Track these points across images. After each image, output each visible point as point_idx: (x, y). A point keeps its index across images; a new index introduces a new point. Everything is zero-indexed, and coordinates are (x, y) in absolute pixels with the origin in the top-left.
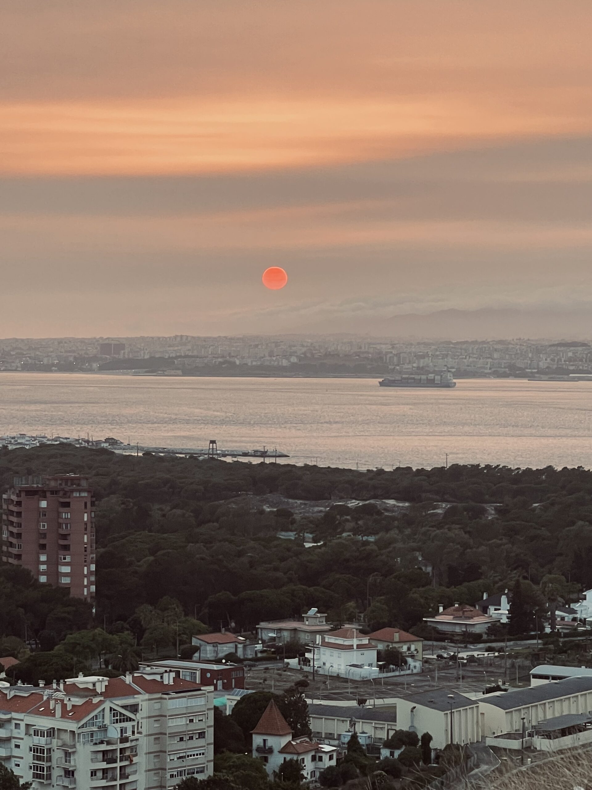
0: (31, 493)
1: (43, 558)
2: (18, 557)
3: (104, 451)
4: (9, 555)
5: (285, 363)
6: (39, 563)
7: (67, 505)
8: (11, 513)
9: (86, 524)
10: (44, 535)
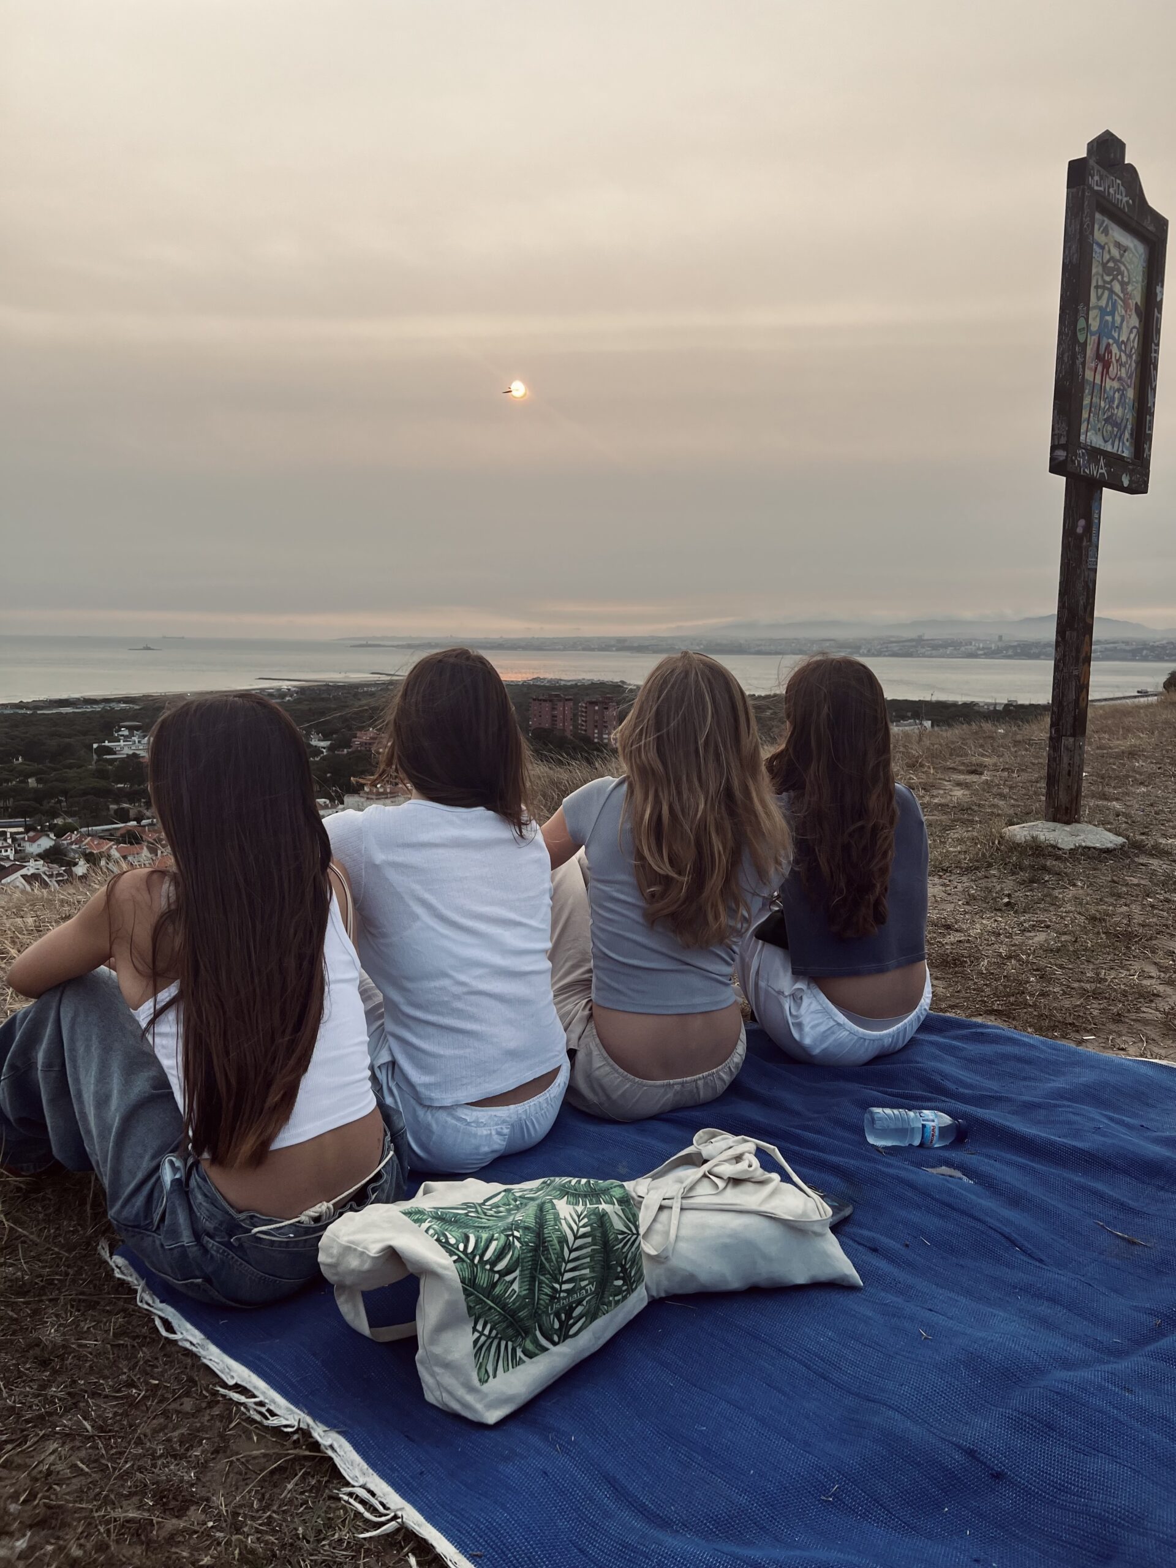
0: (591, 703)
1: (596, 731)
2: (585, 731)
3: (620, 686)
4: (582, 730)
6: (594, 733)
7: (606, 708)
8: (582, 712)
10: (597, 722)
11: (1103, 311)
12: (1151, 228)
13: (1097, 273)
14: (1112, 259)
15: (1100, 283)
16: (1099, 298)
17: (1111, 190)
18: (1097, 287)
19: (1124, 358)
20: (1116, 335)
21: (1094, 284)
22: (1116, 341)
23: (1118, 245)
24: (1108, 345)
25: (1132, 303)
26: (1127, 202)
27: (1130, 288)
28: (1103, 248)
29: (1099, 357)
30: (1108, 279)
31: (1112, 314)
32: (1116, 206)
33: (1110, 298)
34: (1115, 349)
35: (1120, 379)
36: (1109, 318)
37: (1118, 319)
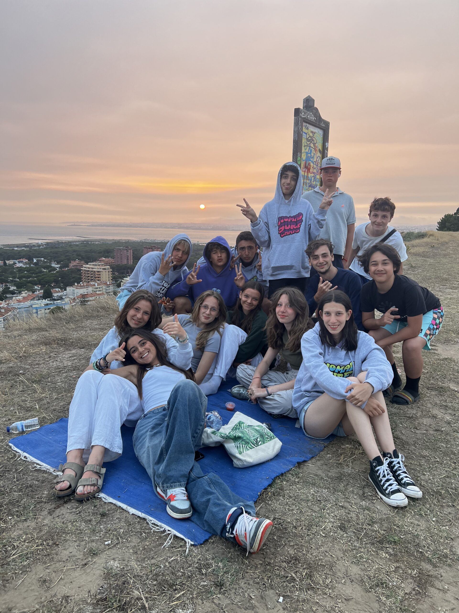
11: (307, 153)
12: (324, 125)
13: (305, 142)
14: (310, 137)
15: (306, 145)
16: (305, 149)
17: (309, 117)
18: (305, 146)
19: (315, 166)
20: (312, 160)
21: (303, 145)
22: (312, 162)
23: (312, 132)
24: (309, 163)
25: (318, 149)
26: (314, 119)
27: (317, 145)
28: (306, 134)
29: (306, 167)
30: (308, 143)
31: (310, 153)
32: (311, 121)
33: (309, 149)
34: (312, 164)
35: (314, 173)
36: (309, 155)
37: (312, 154)
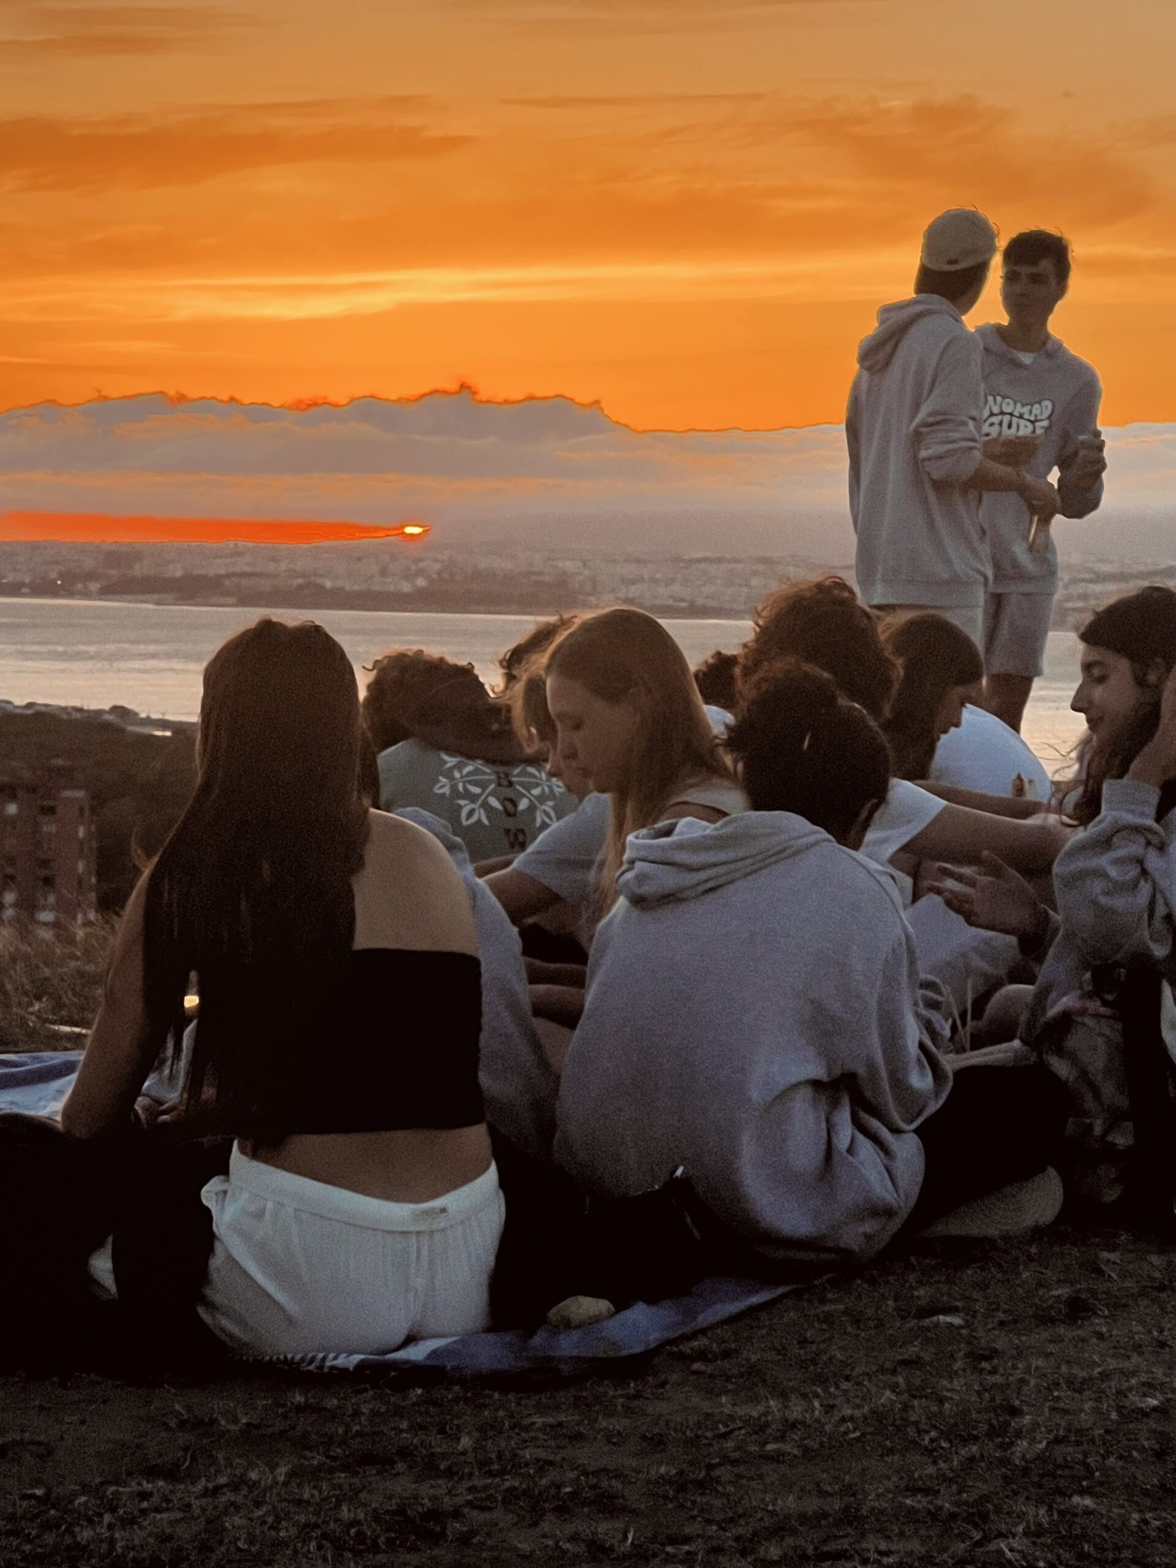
5: (406, 587)
7: (51, 810)
9: (82, 842)
